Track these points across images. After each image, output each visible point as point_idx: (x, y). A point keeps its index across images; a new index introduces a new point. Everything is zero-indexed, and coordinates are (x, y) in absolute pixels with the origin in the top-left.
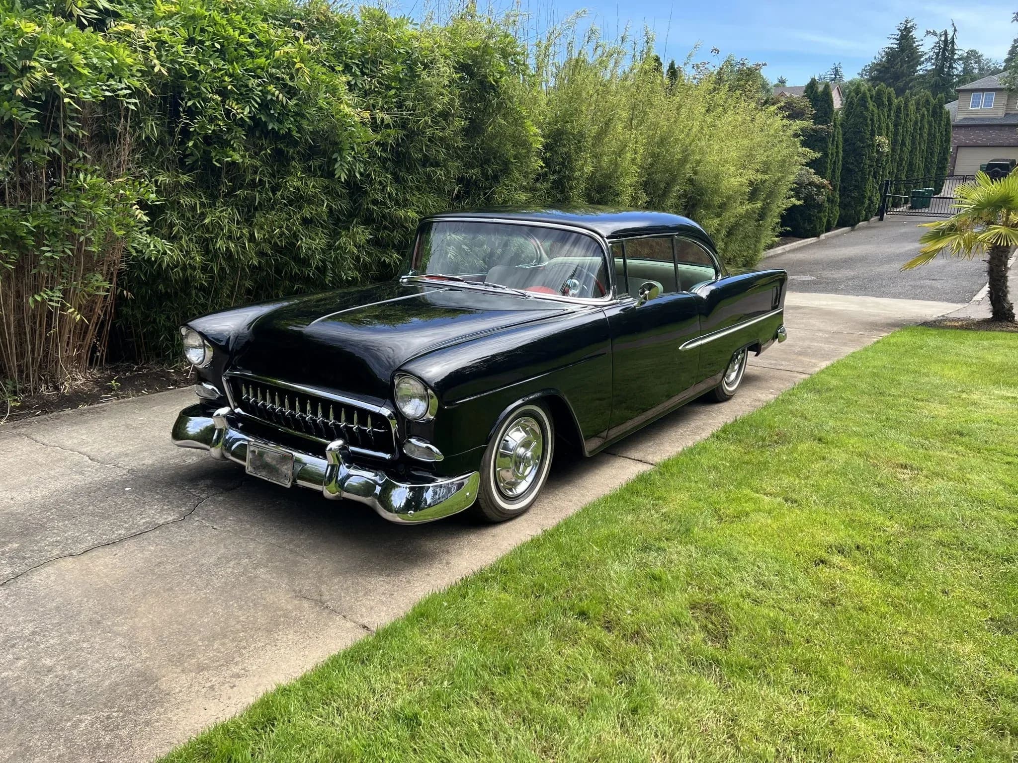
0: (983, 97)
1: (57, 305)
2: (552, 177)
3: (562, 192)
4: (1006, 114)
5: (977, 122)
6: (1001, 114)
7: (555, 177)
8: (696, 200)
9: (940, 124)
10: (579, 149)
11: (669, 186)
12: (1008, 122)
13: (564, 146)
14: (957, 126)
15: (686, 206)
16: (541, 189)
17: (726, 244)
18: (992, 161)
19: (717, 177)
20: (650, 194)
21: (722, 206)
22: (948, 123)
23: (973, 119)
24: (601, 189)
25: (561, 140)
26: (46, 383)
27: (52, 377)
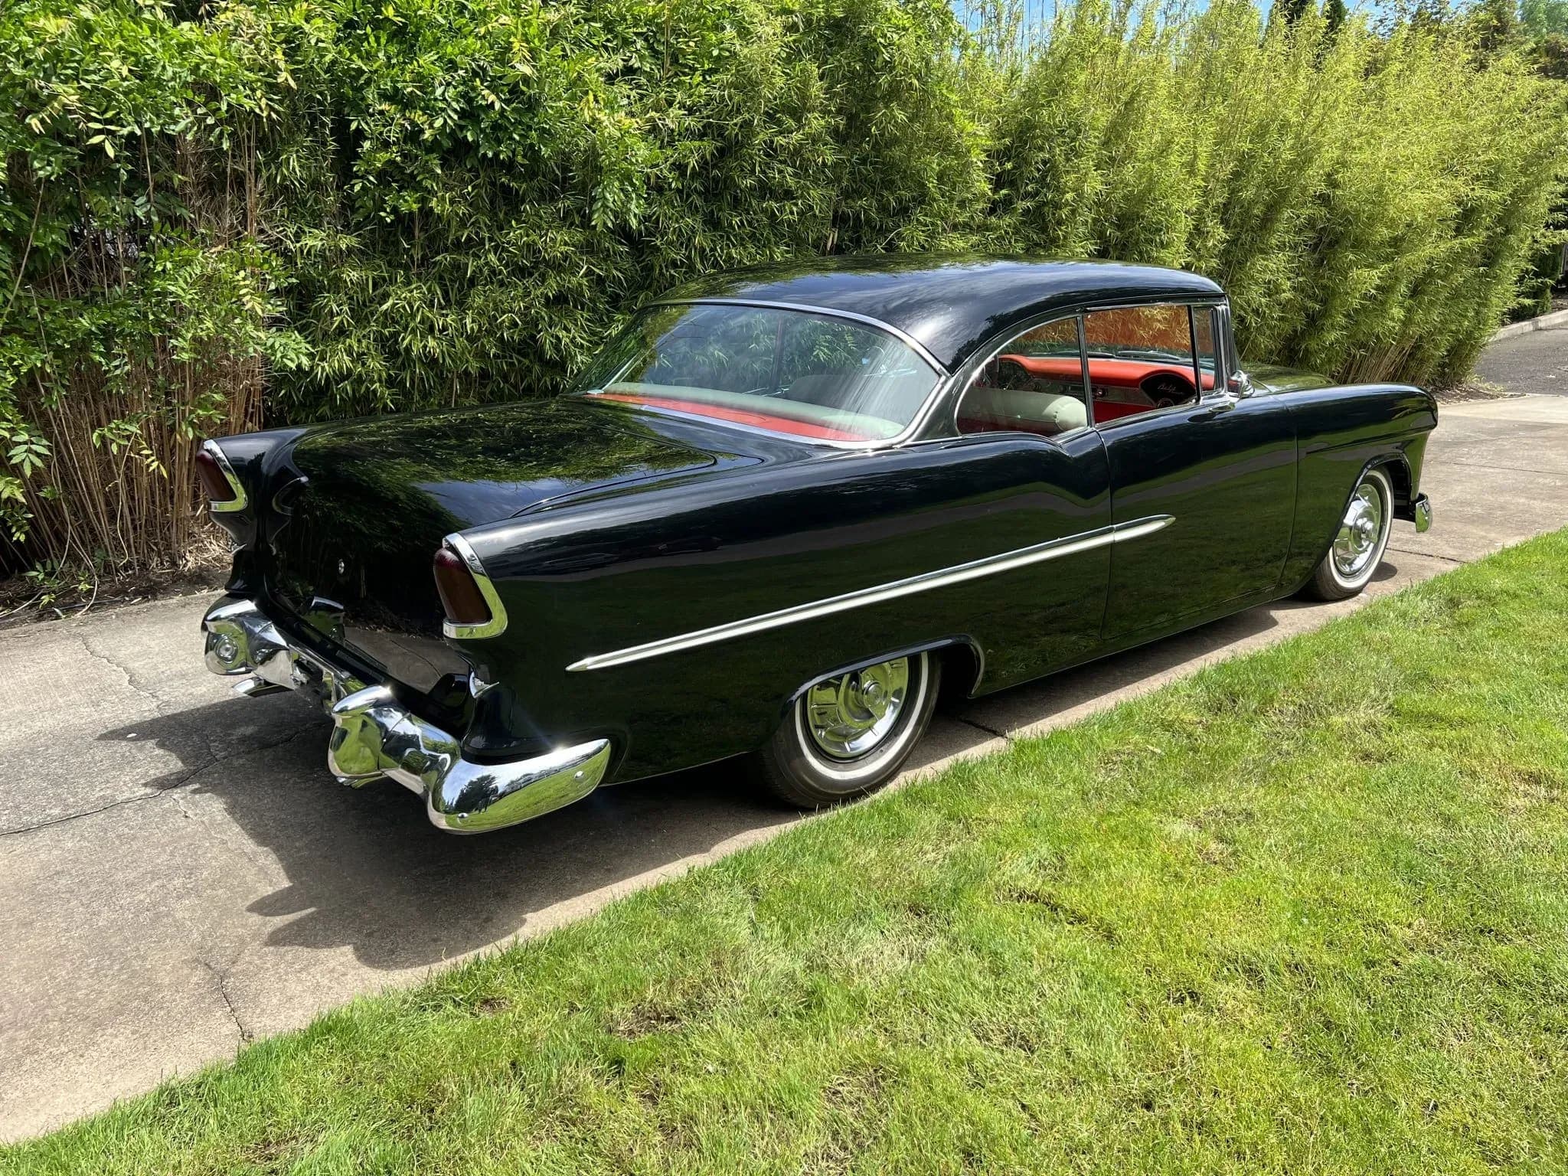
1: (126, 443)
2: (1021, 205)
3: (1044, 230)
7: (1029, 204)
8: (1335, 233)
10: (1074, 153)
11: (1272, 209)
13: (1041, 149)
15: (1316, 245)
16: (999, 227)
17: (1409, 310)
19: (1380, 189)
20: (1235, 226)
21: (1396, 242)
24: (1124, 221)
25: (1034, 137)
26: (159, 556)
27: (168, 546)
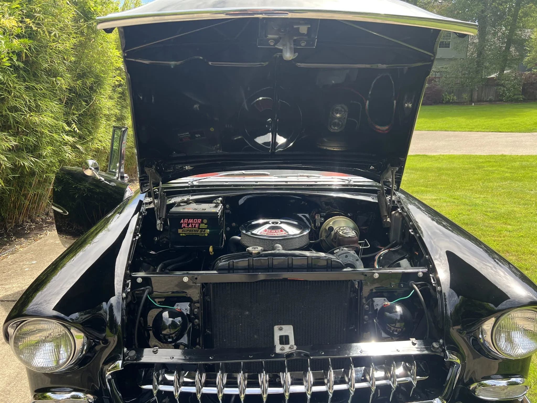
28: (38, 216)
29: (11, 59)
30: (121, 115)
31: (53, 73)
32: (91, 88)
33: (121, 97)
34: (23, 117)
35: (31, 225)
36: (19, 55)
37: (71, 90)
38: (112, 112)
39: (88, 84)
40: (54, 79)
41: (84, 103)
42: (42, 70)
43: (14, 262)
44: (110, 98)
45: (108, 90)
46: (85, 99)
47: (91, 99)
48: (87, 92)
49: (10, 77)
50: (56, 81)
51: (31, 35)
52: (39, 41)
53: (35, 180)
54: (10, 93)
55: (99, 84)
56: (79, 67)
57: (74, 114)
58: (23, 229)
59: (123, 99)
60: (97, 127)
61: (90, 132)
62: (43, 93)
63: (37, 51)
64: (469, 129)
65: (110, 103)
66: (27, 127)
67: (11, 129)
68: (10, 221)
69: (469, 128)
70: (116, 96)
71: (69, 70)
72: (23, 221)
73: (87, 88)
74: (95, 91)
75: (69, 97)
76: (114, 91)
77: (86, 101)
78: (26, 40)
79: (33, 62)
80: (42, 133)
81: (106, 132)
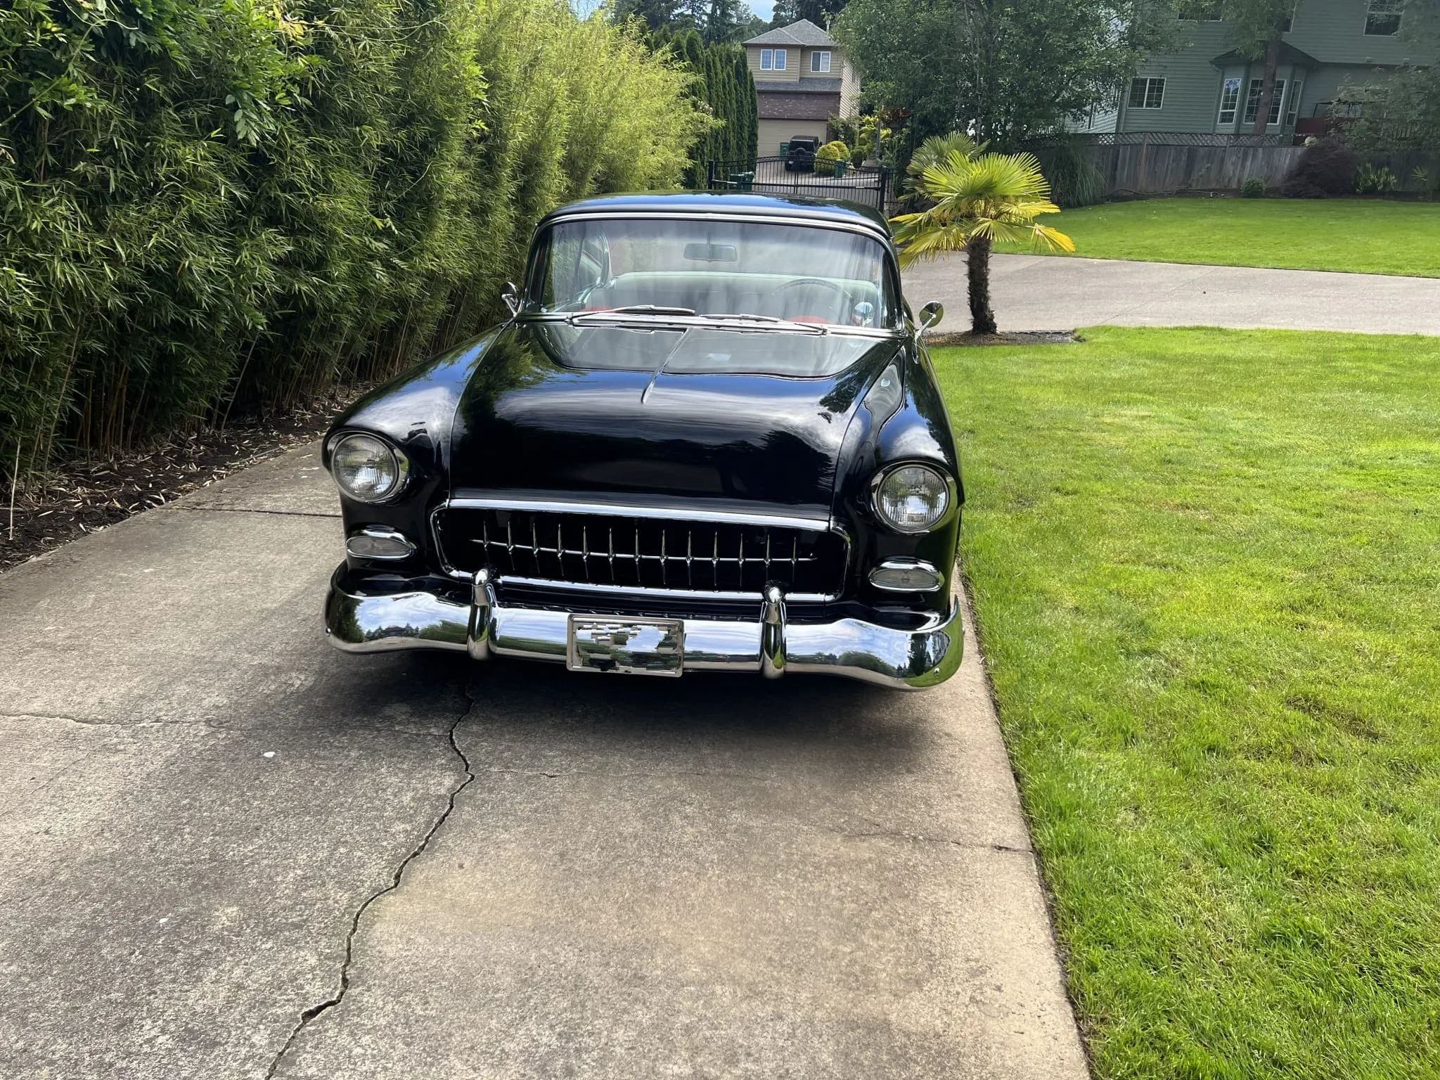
0: (774, 54)
2: (478, 148)
3: (490, 170)
4: (801, 79)
5: (771, 88)
6: (795, 79)
7: (482, 147)
9: (746, 88)
12: (804, 89)
14: (761, 92)
18: (794, 138)
22: (752, 88)
23: (767, 83)
28: (317, 399)
29: (289, 94)
30: (481, 204)
31: (355, 118)
32: (424, 146)
33: (482, 164)
34: (303, 201)
35: (304, 414)
36: (302, 84)
37: (385, 150)
38: (464, 195)
39: (418, 138)
40: (358, 129)
41: (408, 177)
42: (337, 114)
43: (282, 466)
44: (461, 166)
45: (456, 151)
46: (412, 168)
47: (422, 169)
48: (416, 155)
49: (285, 124)
50: (361, 133)
51: (321, 46)
52: (335, 59)
53: (313, 326)
54: (283, 156)
55: (440, 138)
56: (403, 104)
57: (389, 199)
58: (291, 419)
59: (487, 169)
60: (432, 227)
61: (418, 237)
62: (338, 158)
63: (331, 76)
64: (1386, 269)
65: (458, 178)
66: (309, 221)
67: (282, 223)
68: (269, 402)
69: (1390, 267)
70: (472, 160)
71: (386, 111)
72: (290, 405)
73: (416, 146)
74: (432, 152)
75: (382, 163)
76: (469, 150)
77: (412, 173)
78: (316, 59)
79: (324, 98)
80: (334, 233)
81: (450, 237)
